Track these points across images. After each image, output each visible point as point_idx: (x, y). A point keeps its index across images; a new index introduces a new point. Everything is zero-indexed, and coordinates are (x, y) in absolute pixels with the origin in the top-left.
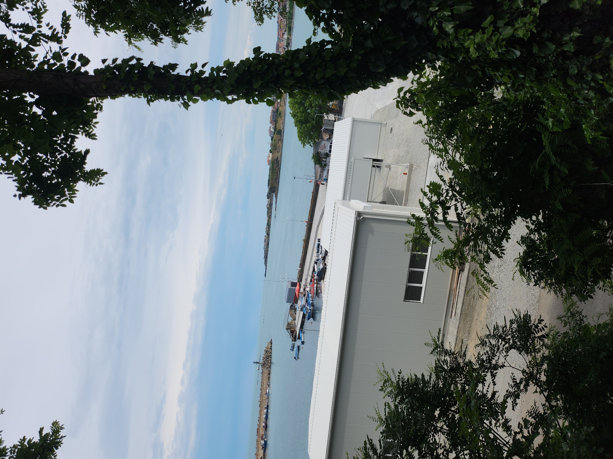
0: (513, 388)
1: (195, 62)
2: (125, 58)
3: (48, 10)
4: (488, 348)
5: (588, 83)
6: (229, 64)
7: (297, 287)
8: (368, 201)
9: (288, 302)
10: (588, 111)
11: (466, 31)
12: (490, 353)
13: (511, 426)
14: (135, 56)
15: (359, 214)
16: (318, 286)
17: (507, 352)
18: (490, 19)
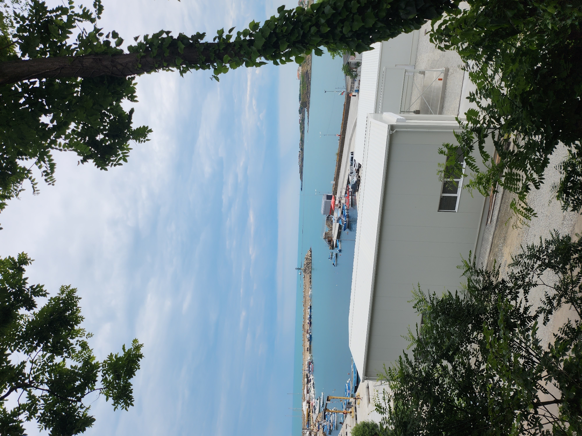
0: (545, 304)
1: (222, 28)
2: (155, 33)
6: (254, 26)
7: (333, 200)
8: (401, 112)
9: (324, 214)
13: (541, 347)
15: (392, 128)
16: (353, 197)
17: (541, 271)
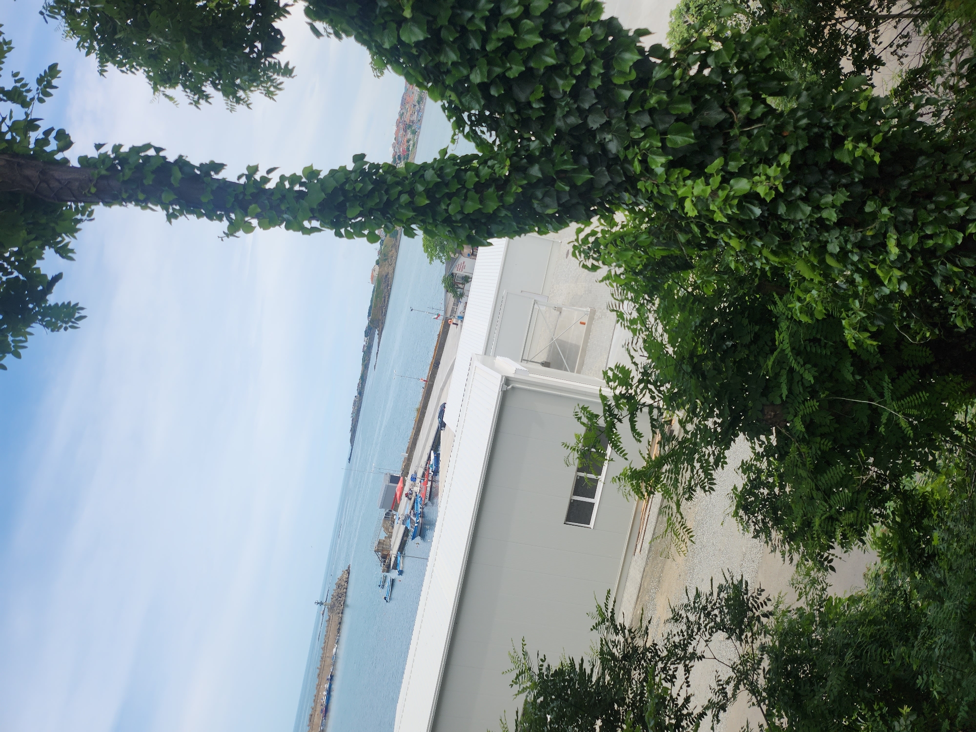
0: (716, 694)
1: (256, 164)
2: (136, 145)
3: (13, 48)
4: (685, 626)
5: (853, 264)
6: (312, 173)
7: (400, 484)
8: (522, 360)
9: (383, 506)
10: (851, 300)
11: (681, 172)
12: (685, 634)
14: (153, 144)
15: (507, 381)
17: (711, 635)
18: (718, 162)
